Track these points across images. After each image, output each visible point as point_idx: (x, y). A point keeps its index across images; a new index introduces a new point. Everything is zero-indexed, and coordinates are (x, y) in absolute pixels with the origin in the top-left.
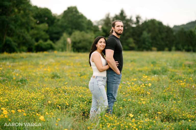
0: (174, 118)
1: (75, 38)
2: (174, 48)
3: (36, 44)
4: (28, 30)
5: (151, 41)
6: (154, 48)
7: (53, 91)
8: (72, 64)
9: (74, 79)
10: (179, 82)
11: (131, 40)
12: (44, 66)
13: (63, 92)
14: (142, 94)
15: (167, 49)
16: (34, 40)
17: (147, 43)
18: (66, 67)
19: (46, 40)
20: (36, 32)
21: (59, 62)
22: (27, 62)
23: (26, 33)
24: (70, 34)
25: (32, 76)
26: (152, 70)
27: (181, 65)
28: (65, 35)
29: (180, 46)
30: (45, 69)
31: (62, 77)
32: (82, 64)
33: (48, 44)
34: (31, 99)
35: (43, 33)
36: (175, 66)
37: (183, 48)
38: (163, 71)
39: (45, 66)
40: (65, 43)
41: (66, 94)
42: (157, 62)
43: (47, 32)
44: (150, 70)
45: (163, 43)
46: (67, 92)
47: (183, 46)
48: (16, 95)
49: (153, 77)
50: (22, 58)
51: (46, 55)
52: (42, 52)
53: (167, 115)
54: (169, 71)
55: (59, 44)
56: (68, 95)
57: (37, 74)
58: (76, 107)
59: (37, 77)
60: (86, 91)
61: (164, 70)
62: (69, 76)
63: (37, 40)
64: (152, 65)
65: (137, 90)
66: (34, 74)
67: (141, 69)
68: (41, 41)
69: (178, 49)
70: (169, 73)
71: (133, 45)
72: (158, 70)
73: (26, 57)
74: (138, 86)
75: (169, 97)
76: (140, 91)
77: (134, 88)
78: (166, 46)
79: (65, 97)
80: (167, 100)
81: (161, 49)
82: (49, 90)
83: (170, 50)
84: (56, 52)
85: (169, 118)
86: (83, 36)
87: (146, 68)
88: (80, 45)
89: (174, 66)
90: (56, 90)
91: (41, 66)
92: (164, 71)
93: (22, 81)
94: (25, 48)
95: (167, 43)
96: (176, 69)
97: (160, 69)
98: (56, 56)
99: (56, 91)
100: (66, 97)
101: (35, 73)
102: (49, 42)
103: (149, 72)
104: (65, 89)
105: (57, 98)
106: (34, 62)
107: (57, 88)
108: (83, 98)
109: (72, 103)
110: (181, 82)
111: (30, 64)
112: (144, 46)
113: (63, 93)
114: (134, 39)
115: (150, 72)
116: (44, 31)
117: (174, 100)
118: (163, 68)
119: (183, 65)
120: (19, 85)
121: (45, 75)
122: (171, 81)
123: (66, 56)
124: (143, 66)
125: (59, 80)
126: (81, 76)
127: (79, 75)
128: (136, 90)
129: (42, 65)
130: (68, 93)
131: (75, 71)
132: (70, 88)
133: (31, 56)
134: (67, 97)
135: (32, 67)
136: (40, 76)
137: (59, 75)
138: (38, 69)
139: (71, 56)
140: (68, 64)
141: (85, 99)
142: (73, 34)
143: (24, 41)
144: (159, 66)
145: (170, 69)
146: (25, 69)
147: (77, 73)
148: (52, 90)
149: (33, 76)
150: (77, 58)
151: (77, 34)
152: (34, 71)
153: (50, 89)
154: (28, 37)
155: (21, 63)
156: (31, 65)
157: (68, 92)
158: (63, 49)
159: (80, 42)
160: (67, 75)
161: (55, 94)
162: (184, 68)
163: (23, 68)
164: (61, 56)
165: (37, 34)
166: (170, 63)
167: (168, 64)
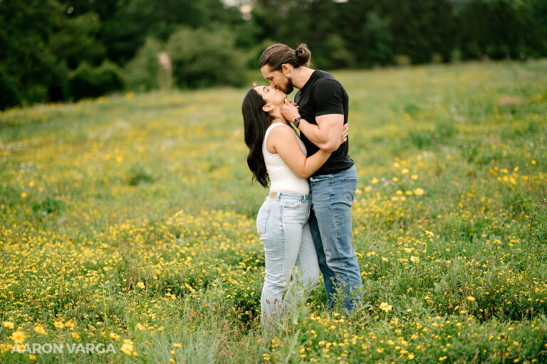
0: (509, 302)
1: (179, 49)
2: (457, 53)
3: (72, 74)
4: (45, 38)
5: (390, 38)
6: (403, 59)
7: (143, 234)
8: (181, 130)
9: (194, 181)
10: (498, 172)
11: (335, 40)
12: (101, 145)
13: (172, 235)
14: (399, 222)
15: (437, 57)
16: (63, 65)
17: (381, 46)
18: (166, 145)
19: (97, 62)
20: (67, 39)
21: (143, 127)
22: (53, 137)
23: (41, 45)
24: (164, 37)
25: (74, 181)
26: (411, 134)
27: (489, 110)
28: (151, 43)
29: (474, 47)
30: (108, 157)
31: (160, 178)
32: (208, 128)
33: (105, 73)
34: (82, 267)
35: (88, 41)
36: (473, 116)
37: (484, 52)
38: (443, 136)
39: (106, 146)
40: (153, 67)
41: (180, 240)
42: (420, 105)
43: (98, 36)
44: (405, 135)
45: (425, 43)
46: (182, 235)
47: (482, 46)
48: (38, 260)
49: (419, 158)
50: (37, 122)
51: (104, 109)
52: (93, 99)
53: (488, 293)
54: (458, 132)
55: (136, 69)
56: (188, 244)
57: (86, 175)
58: (218, 287)
59: (89, 184)
60: (237, 224)
61: (444, 131)
62: (177, 171)
63: (73, 64)
64: (407, 117)
65: (384, 209)
66: (79, 176)
67: (378, 132)
68: (84, 67)
69: (469, 57)
70: (461, 137)
71: (342, 54)
72: (428, 131)
73: (50, 120)
74: (386, 197)
75: (479, 225)
76: (392, 214)
77: (374, 206)
78: (436, 48)
79: (181, 253)
80: (475, 236)
81: (420, 59)
82: (131, 232)
83: (447, 60)
84: (129, 97)
85: (493, 302)
86: (202, 43)
87: (392, 128)
88: (195, 67)
89: (471, 114)
90: (152, 228)
91: (95, 147)
92: (447, 134)
93: (48, 204)
94: (41, 90)
95: (438, 39)
96: (476, 123)
97: (432, 127)
98: (132, 109)
99: (152, 231)
100: (183, 252)
101: (80, 170)
102: (108, 66)
103: (403, 140)
104: (175, 225)
105: (158, 257)
106: (73, 133)
107: (151, 223)
108: (232, 253)
109: (204, 271)
110: (504, 174)
111: (61, 141)
112: (373, 53)
113: (172, 238)
114: (345, 37)
115: (407, 139)
116: (90, 34)
117: (493, 235)
118: (441, 127)
119: (496, 109)
120: (41, 220)
121: (110, 174)
122: (472, 167)
123: (160, 108)
124: (383, 122)
125: (153, 188)
126: (212, 169)
127: (206, 165)
128: (380, 209)
129: (97, 140)
130: (185, 236)
131: (194, 154)
132: (191, 222)
133: (60, 115)
134: (187, 252)
135: (70, 150)
136: (94, 179)
137: (148, 172)
138: (87, 156)
139: (175, 106)
140: (168, 134)
141: (239, 256)
142: (173, 37)
143: (37, 69)
144: (429, 119)
145: (462, 124)
146: (51, 160)
147: (199, 159)
148: (138, 229)
149: (77, 181)
150: (191, 110)
151: (185, 38)
152: (77, 163)
153: (133, 226)
154: (48, 57)
155: (36, 140)
156: (66, 142)
157: (187, 232)
158: (149, 85)
159: (194, 59)
160: (172, 168)
161: (149, 242)
162: (498, 117)
163: (42, 154)
164: (146, 109)
165: (73, 44)
166: (457, 107)
167: (453, 109)
